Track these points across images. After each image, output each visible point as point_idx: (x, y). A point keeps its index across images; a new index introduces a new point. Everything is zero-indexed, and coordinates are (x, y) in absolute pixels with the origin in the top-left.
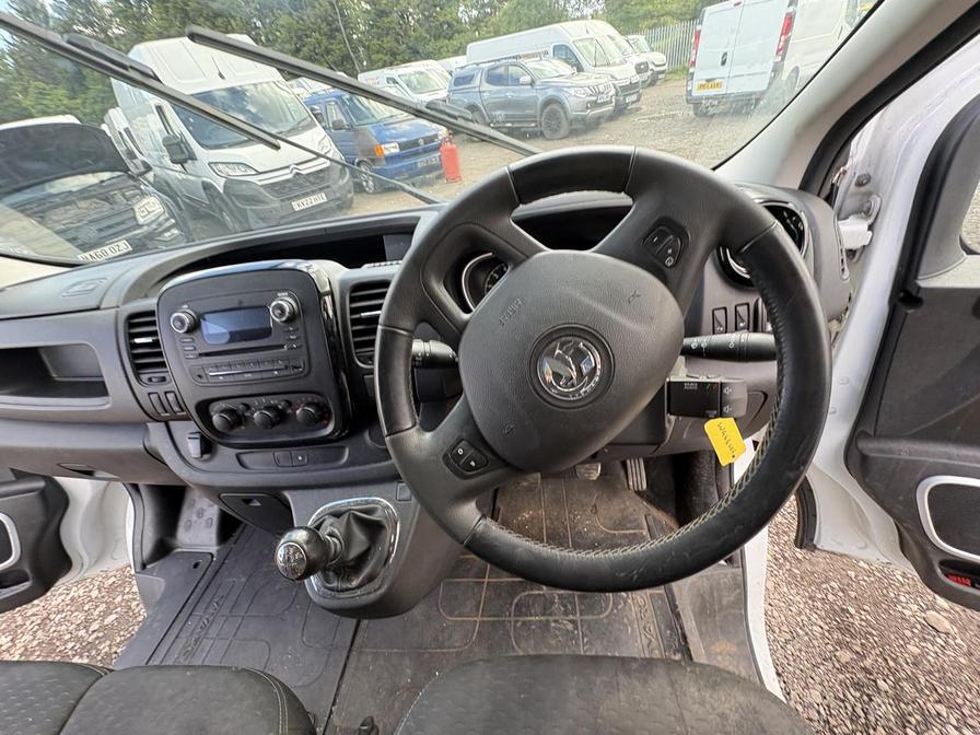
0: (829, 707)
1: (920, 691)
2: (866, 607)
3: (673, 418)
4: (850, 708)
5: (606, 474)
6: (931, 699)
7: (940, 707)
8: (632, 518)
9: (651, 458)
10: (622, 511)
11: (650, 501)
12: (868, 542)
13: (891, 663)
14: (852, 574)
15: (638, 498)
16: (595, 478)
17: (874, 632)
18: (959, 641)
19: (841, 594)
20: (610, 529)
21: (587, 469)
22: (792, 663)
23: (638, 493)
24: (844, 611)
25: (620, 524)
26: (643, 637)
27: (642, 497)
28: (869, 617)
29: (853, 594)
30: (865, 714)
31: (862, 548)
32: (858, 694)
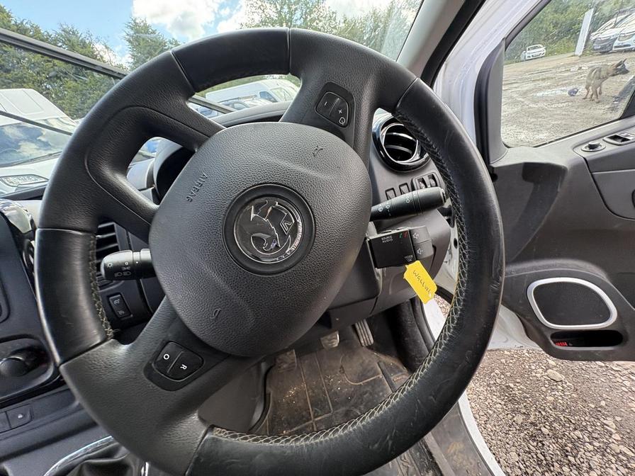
0: (523, 460)
1: (564, 426)
2: (518, 380)
3: (379, 271)
4: (535, 456)
5: (344, 340)
6: (571, 429)
7: (578, 433)
8: (369, 368)
9: (371, 317)
10: (361, 365)
11: (378, 351)
12: (508, 337)
13: (544, 413)
14: (503, 361)
15: (370, 351)
16: (336, 345)
17: (528, 396)
18: (568, 384)
19: (502, 376)
20: (357, 382)
21: (330, 340)
22: (493, 437)
23: (370, 347)
24: (508, 387)
25: (362, 375)
26: (401, 466)
27: (372, 349)
28: (521, 386)
29: (508, 374)
30: (544, 456)
31: (505, 342)
32: (535, 444)
